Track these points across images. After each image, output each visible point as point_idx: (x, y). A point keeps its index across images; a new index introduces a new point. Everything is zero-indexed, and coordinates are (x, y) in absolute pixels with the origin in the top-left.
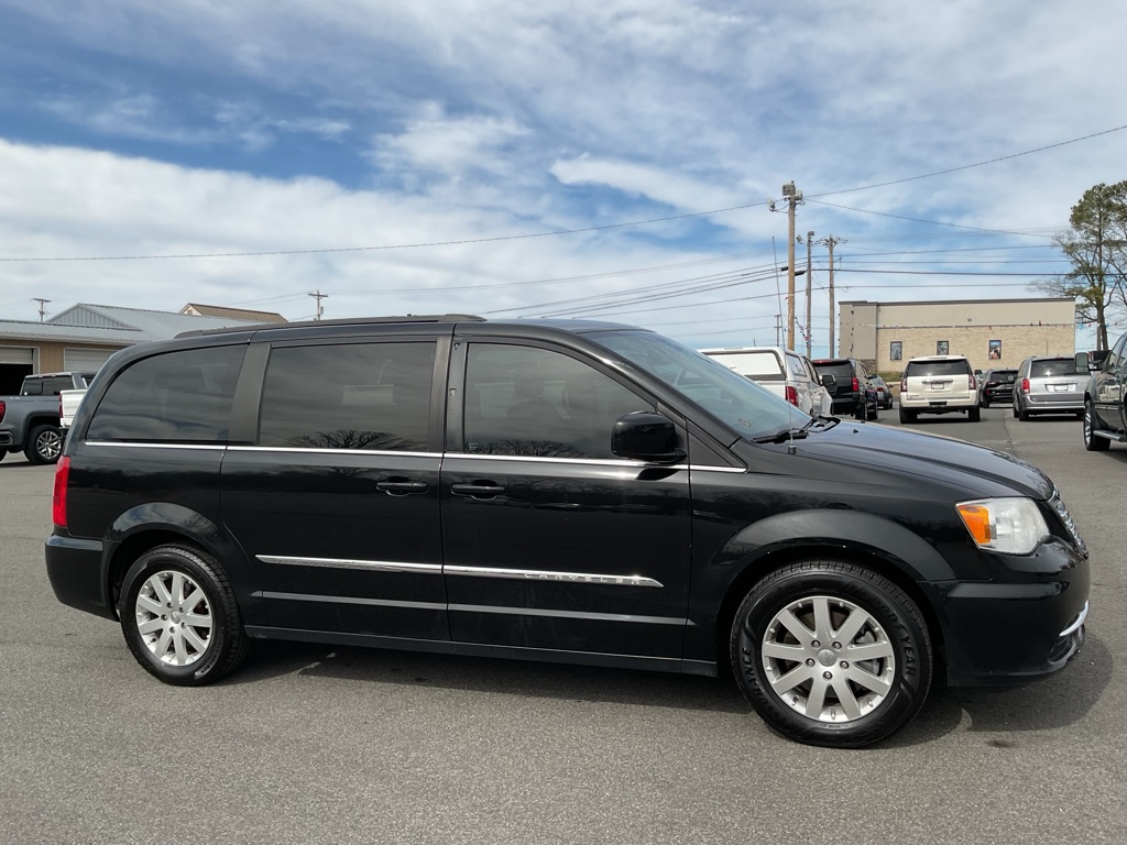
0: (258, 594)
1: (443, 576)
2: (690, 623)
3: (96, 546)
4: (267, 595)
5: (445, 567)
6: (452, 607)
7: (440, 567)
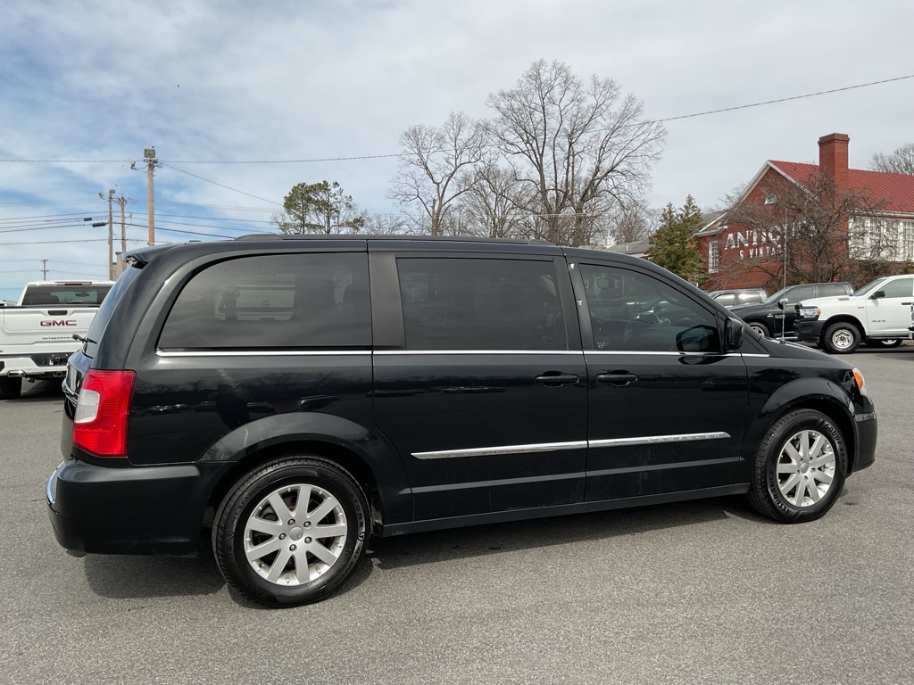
0: (407, 491)
1: (588, 450)
2: (741, 459)
3: (190, 471)
4: (416, 490)
5: (590, 442)
6: (590, 474)
7: (585, 442)
